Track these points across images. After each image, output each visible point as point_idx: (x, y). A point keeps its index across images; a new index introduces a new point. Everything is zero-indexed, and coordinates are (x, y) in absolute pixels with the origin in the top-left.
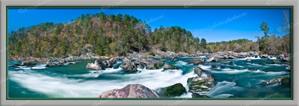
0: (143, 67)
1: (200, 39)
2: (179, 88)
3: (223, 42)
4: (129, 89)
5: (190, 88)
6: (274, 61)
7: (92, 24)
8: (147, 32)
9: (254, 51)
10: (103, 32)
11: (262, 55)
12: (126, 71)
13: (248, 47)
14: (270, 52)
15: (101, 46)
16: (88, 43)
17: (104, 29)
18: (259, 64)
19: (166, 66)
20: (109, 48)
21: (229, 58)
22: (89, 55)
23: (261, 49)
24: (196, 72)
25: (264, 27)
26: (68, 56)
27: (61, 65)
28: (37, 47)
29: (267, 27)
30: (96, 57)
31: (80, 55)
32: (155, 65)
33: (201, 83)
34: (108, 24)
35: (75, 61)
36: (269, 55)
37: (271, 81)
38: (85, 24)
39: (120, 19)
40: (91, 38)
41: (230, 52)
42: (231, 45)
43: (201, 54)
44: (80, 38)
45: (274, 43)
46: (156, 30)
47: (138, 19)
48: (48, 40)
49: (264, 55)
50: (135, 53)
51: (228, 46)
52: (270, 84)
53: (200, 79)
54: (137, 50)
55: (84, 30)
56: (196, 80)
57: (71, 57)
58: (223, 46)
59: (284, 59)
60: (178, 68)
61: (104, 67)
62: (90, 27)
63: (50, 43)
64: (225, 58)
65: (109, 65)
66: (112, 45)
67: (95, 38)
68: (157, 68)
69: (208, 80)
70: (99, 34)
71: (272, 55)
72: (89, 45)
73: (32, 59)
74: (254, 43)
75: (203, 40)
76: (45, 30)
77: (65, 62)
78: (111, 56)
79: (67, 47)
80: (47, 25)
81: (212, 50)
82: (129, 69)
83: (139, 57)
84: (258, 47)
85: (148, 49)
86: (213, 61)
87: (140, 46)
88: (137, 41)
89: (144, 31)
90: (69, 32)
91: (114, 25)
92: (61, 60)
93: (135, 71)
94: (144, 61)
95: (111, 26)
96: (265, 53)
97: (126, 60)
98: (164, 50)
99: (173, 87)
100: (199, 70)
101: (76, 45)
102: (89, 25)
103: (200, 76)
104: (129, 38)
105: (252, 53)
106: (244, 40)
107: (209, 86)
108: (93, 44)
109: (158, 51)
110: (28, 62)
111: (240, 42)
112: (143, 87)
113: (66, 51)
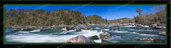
0: (83, 29)
1: (105, 19)
2: (96, 37)
3: (115, 20)
4: (78, 37)
5: (101, 38)
6: (147, 28)
7: (64, 13)
8: (85, 17)
9: (132, 23)
10: (68, 16)
11: (137, 25)
12: (77, 31)
13: (128, 21)
14: (143, 23)
15: (67, 22)
16: (62, 20)
17: (69, 15)
18: (135, 29)
19: (92, 29)
20: (71, 23)
21: (118, 26)
22: (62, 25)
23: (136, 22)
24: (103, 31)
25: (138, 11)
26: (52, 26)
27: (49, 29)
28: (34, 21)
29: (141, 10)
30: (65, 26)
31: (58, 25)
32: (88, 29)
33: (105, 36)
34: (70, 13)
35: (56, 27)
36: (142, 24)
37: (144, 39)
38: (60, 13)
39: (75, 12)
40: (63, 18)
41: (118, 24)
42: (119, 21)
43: (105, 24)
44: (58, 18)
45: (147, 18)
46: (88, 16)
47: (81, 12)
48: (41, 18)
49: (138, 25)
50: (80, 24)
51: (117, 21)
52: (143, 40)
53: (105, 34)
54: (81, 24)
55: (60, 15)
56: (103, 35)
57: (54, 26)
58: (115, 21)
59: (157, 27)
60: (96, 30)
61: (68, 30)
62: (63, 14)
63: (42, 19)
64: (116, 26)
65: (71, 29)
66: (72, 21)
67: (65, 18)
68: (88, 30)
69: (108, 35)
70: (67, 17)
71: (145, 24)
72: (62, 21)
73: (30, 27)
74: (132, 19)
75: (106, 19)
76: (39, 13)
77: (51, 28)
78: (72, 25)
79: (52, 22)
80: (41, 11)
81: (110, 23)
82: (78, 30)
83: (82, 26)
84: (134, 21)
85: (85, 23)
86: (110, 27)
87: (82, 22)
88: (81, 20)
89: (84, 17)
90: (53, 15)
91: (73, 14)
92: (49, 27)
93: (81, 31)
94: (84, 27)
95: (72, 14)
96: (140, 24)
97: (77, 27)
98: (91, 23)
99: (94, 36)
100: (104, 31)
101: (56, 21)
102: (63, 13)
103: (105, 33)
104: (78, 19)
105: (130, 24)
106: (126, 18)
107: (108, 37)
108: (64, 21)
109: (89, 24)
110: (27, 28)
111: (123, 19)
112: (83, 36)
113: (52, 23)
